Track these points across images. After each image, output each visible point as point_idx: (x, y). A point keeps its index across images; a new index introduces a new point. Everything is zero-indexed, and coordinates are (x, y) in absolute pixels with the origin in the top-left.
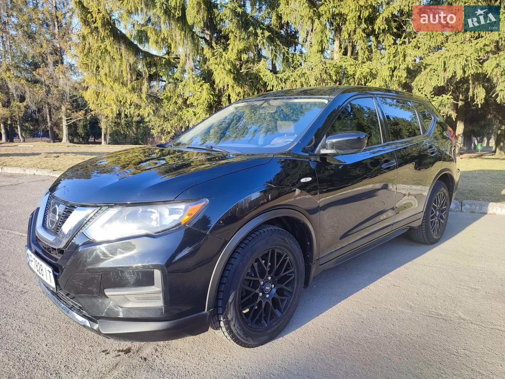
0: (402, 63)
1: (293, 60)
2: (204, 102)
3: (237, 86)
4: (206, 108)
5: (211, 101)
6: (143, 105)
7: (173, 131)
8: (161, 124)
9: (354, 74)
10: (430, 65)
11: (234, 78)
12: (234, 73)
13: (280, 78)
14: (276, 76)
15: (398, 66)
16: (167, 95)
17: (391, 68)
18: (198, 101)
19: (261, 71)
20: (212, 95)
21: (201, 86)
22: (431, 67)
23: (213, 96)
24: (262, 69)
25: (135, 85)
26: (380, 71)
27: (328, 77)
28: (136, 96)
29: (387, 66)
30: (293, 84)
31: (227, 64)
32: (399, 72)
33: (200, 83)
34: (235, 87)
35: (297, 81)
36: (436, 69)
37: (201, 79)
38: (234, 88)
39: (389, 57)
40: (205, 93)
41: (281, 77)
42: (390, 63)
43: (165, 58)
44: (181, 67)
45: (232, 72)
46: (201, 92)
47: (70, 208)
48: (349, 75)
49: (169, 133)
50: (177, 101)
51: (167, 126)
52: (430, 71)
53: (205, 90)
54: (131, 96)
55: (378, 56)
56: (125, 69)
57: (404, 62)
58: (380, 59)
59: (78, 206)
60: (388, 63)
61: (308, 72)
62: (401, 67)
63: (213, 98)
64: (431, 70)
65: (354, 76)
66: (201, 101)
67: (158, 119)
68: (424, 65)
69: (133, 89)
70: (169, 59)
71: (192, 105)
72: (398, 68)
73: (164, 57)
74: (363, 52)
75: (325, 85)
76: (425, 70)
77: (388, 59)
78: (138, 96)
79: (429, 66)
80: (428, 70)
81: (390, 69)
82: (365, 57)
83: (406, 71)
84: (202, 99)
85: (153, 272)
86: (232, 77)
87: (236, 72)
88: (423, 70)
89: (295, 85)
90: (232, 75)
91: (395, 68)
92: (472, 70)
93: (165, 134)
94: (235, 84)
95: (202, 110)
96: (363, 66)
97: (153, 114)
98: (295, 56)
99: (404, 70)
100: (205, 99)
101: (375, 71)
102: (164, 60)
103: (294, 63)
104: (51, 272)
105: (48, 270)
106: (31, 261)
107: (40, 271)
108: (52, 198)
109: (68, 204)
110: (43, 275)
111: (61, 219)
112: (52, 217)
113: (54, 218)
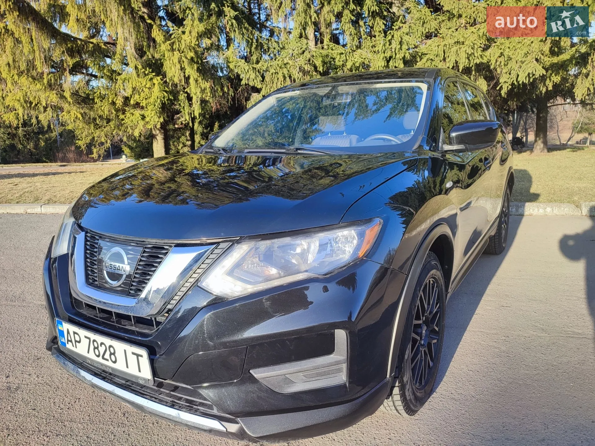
0: (399, 51)
1: (268, 46)
2: (156, 101)
3: (202, 80)
4: (158, 109)
5: (166, 99)
6: (66, 106)
7: (109, 141)
8: (90, 132)
9: (343, 64)
10: (426, 54)
11: (198, 68)
12: (197, 63)
13: (257, 70)
14: (252, 67)
15: (394, 56)
16: (100, 93)
17: (386, 57)
18: (147, 100)
19: (231, 60)
20: (166, 91)
21: (151, 79)
22: (427, 56)
23: (167, 94)
24: (231, 58)
25: (53, 79)
26: (373, 61)
27: (313, 68)
28: (55, 95)
29: (383, 55)
30: (274, 76)
31: (189, 51)
32: (395, 62)
33: (150, 76)
34: (200, 81)
35: (278, 74)
36: (433, 59)
37: (151, 70)
38: (198, 82)
39: (385, 45)
40: (156, 89)
41: (259, 68)
42: (386, 52)
43: (92, 43)
44: (120, 55)
45: (196, 61)
46: (149, 88)
47: (154, 251)
48: (338, 66)
49: (102, 144)
50: (114, 100)
51: (100, 135)
52: (426, 62)
53: (156, 85)
54: (47, 94)
55: (369, 44)
56: (38, 57)
57: (400, 51)
58: (371, 48)
59: (171, 246)
60: (383, 51)
61: (290, 62)
62: (398, 56)
63: (168, 96)
64: (427, 60)
65: (343, 67)
66: (152, 100)
67: (87, 126)
68: (420, 54)
69: (50, 86)
70: (98, 44)
71: (137, 105)
72: (394, 57)
73: (91, 40)
74: (352, 38)
75: (310, 78)
76: (421, 60)
77: (384, 47)
78: (57, 94)
79: (425, 56)
80: (424, 60)
81: (385, 59)
82: (354, 44)
83: (402, 61)
84: (153, 97)
85: (333, 335)
86: (195, 68)
87: (200, 62)
88: (418, 59)
89: (276, 78)
90: (195, 66)
91: (391, 57)
92: (477, 59)
93: (97, 146)
94: (199, 77)
95: (155, 111)
96: (355, 55)
97: (81, 118)
98: (270, 42)
99: (401, 60)
100: (158, 98)
101: (367, 61)
102: (91, 45)
103: (270, 50)
104: (141, 356)
105: (133, 353)
106: (76, 341)
107: (107, 356)
108: (97, 237)
109: (147, 245)
110: (115, 362)
111: (138, 269)
112: (113, 268)
113: (120, 270)
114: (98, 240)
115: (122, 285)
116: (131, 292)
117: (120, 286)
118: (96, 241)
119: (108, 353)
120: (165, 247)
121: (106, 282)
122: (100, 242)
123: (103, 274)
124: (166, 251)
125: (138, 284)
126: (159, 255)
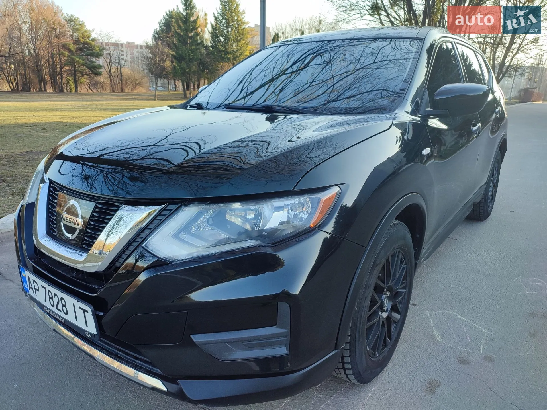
47: (105, 207)
104: (87, 312)
105: (81, 308)
106: (36, 289)
107: (60, 307)
108: (58, 189)
109: (99, 200)
110: (66, 314)
111: (90, 224)
112: (69, 221)
113: (74, 223)
114: (58, 191)
115: (76, 239)
116: (84, 246)
117: (74, 240)
118: (57, 193)
119: (60, 304)
120: (116, 204)
121: (63, 235)
122: (60, 194)
123: (60, 226)
124: (116, 208)
125: (89, 239)
126: (110, 212)
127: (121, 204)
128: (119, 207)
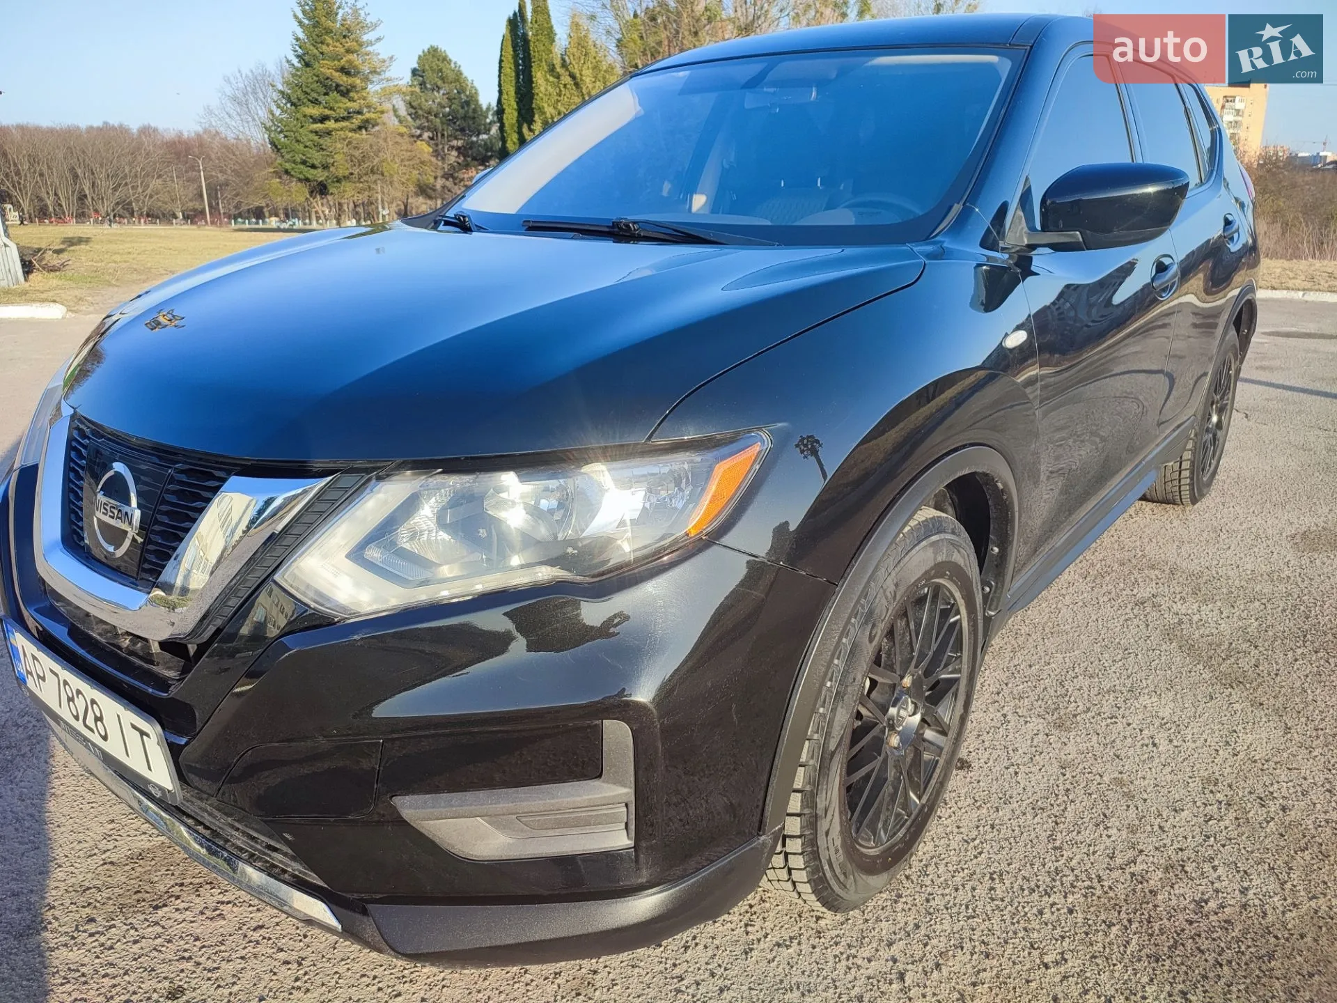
47: (191, 480)
85: (599, 732)
104: (148, 735)
105: (134, 727)
106: (39, 676)
107: (90, 721)
108: (87, 432)
109: (177, 462)
110: (105, 738)
111: (157, 522)
112: (110, 513)
113: (121, 519)
114: (89, 439)
115: (126, 558)
116: (143, 575)
117: (121, 559)
118: (86, 442)
119: (91, 715)
120: (218, 474)
121: (97, 545)
123: (91, 525)
124: (217, 484)
125: (157, 558)
126: (202, 492)
127: (229, 473)
128: (224, 480)
